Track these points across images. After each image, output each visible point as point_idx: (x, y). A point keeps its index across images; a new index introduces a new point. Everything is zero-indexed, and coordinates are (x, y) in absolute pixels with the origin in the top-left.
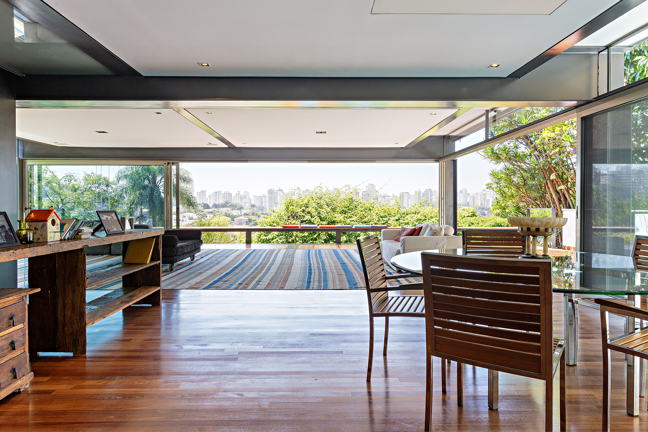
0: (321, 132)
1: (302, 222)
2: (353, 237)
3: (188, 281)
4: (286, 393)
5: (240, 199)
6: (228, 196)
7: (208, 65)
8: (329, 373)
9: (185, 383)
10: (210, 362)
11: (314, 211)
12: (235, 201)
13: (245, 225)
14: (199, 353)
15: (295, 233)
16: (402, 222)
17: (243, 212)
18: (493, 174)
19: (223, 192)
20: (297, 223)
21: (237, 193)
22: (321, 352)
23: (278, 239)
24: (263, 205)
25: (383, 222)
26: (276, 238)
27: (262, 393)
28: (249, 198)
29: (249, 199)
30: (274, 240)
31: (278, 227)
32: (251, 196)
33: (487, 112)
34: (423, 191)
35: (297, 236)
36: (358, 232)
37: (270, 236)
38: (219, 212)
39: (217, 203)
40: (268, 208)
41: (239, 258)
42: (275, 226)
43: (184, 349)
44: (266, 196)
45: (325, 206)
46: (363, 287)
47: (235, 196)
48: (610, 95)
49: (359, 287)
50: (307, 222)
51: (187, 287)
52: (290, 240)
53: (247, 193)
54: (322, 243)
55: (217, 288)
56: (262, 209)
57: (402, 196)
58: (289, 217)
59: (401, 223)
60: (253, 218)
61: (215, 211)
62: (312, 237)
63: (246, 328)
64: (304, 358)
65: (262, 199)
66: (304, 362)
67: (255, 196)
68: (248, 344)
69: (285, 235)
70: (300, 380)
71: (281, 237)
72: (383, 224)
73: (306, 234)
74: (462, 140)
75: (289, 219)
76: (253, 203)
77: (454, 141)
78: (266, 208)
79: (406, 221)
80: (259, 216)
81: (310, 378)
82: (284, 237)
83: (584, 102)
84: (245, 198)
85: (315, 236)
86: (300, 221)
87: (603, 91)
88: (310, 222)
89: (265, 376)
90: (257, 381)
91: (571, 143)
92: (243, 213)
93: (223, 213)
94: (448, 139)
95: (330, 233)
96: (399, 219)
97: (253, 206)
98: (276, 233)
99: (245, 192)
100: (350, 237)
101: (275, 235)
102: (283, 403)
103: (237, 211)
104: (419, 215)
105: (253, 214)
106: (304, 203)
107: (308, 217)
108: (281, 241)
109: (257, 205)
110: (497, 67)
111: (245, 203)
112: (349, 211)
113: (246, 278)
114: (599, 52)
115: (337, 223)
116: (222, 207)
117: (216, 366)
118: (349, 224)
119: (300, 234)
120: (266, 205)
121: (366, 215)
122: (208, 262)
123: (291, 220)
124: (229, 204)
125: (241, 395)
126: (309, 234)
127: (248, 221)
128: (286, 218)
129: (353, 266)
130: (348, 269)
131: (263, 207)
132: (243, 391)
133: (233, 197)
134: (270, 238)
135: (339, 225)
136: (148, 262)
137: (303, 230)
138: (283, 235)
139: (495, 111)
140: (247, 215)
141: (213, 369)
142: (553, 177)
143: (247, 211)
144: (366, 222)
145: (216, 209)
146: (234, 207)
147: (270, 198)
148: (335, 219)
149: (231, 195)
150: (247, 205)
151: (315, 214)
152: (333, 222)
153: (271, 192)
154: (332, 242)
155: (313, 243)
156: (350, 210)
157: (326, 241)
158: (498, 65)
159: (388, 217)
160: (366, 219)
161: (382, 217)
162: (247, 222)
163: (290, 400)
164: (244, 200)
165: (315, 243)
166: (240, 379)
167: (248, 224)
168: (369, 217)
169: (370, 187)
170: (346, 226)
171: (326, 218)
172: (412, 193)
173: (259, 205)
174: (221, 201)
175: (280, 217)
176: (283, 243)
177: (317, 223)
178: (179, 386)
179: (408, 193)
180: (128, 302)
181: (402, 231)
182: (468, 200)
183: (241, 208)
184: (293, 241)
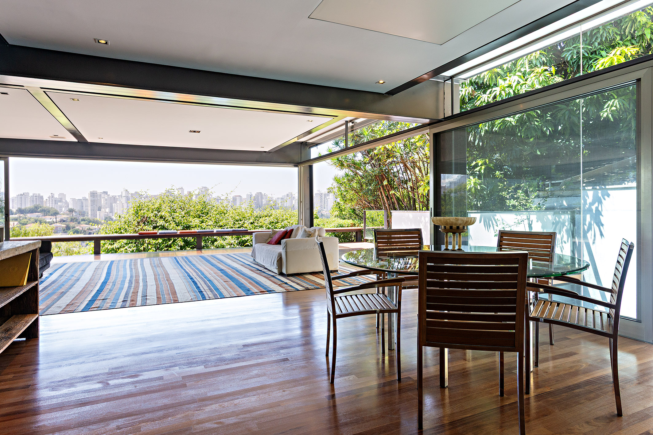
0: (195, 132)
1: (154, 228)
2: (210, 242)
3: (53, 304)
4: (266, 411)
5: (54, 202)
6: (38, 199)
7: (106, 43)
8: (291, 382)
9: (144, 424)
10: (158, 394)
11: (167, 215)
12: (48, 205)
13: (62, 233)
14: (136, 387)
15: (147, 240)
16: (257, 224)
17: (59, 218)
18: (336, 179)
19: (31, 194)
20: (149, 229)
21: (51, 195)
22: (267, 362)
23: (127, 248)
24: (84, 210)
25: (238, 226)
26: (124, 247)
27: (242, 416)
28: (66, 201)
29: (66, 203)
30: (122, 249)
31: (125, 234)
32: (68, 199)
33: (347, 122)
34: (254, 195)
35: (149, 244)
36: (215, 237)
37: (116, 245)
38: (26, 218)
39: (23, 208)
40: (90, 213)
41: (99, 271)
42: (121, 233)
43: (112, 384)
44: (87, 199)
45: (178, 210)
46: (258, 292)
47: (47, 198)
48: (453, 118)
49: (255, 293)
50: (160, 227)
51: (59, 311)
52: (142, 248)
53: (63, 195)
54: (178, 250)
55: (100, 308)
56: (83, 214)
57: (234, 199)
58: (138, 223)
59: (256, 226)
60: (72, 224)
61: (20, 217)
62: (166, 244)
63: (170, 349)
64: (255, 372)
65: (82, 203)
66: (258, 376)
67: (74, 200)
68: (185, 367)
69: (135, 243)
70: (269, 395)
71: (130, 245)
72: (239, 227)
73: (160, 240)
74: (319, 146)
75: (139, 225)
76: (71, 207)
77: (310, 147)
78: (88, 213)
79: (260, 224)
80: (79, 223)
81: (277, 390)
82: (134, 245)
83: (436, 121)
84: (60, 201)
85: (170, 243)
86: (152, 227)
87: (449, 113)
88: (163, 228)
89: (231, 398)
90: (226, 404)
91: (401, 154)
92: (58, 220)
93: (32, 220)
94: (306, 146)
95: (186, 238)
96: (254, 222)
97: (71, 211)
98: (125, 241)
99: (60, 194)
100: (206, 242)
101: (123, 243)
102: (270, 421)
103: (50, 217)
104: (271, 217)
105: (72, 220)
106: (156, 206)
107: (161, 222)
108: (131, 250)
109: (77, 209)
110: (382, 83)
111: (61, 207)
112: (203, 215)
113: (126, 294)
114: (445, 81)
115: (193, 227)
116: (31, 213)
117: (167, 397)
118: (204, 229)
119: (153, 241)
120: (89, 209)
121: (220, 219)
122: (63, 279)
123: (141, 226)
124: (40, 209)
125: (220, 423)
126: (163, 241)
127: (65, 228)
128: (135, 223)
129: (232, 271)
130: (230, 275)
131: (84, 212)
132: (220, 418)
133: (45, 200)
134: (117, 247)
135: (196, 230)
136: (25, 284)
137: (155, 237)
138: (132, 243)
139: (353, 123)
140: (64, 221)
141: (166, 401)
142: (385, 183)
143: (64, 217)
144: (221, 226)
145: (22, 215)
146: (46, 212)
147: (93, 202)
148: (190, 224)
149: (42, 198)
150: (63, 209)
151: (170, 219)
152: (188, 227)
153: (93, 194)
154: (189, 249)
155: (167, 250)
156: (203, 213)
157: (182, 248)
158: (384, 82)
159: (243, 221)
160: (221, 223)
161: (237, 221)
162: (64, 230)
163: (275, 417)
164: (59, 204)
165: (170, 250)
166: (206, 406)
167: (66, 232)
168: (224, 221)
169: (203, 190)
170: (202, 230)
171: (181, 223)
172: (244, 196)
173: (79, 209)
174: (29, 205)
175: (128, 223)
176: (133, 251)
177: (172, 229)
178: (140, 428)
179: (240, 196)
180: (10, 338)
181: (272, 234)
182: (294, 203)
183: (56, 214)
184: (144, 250)
